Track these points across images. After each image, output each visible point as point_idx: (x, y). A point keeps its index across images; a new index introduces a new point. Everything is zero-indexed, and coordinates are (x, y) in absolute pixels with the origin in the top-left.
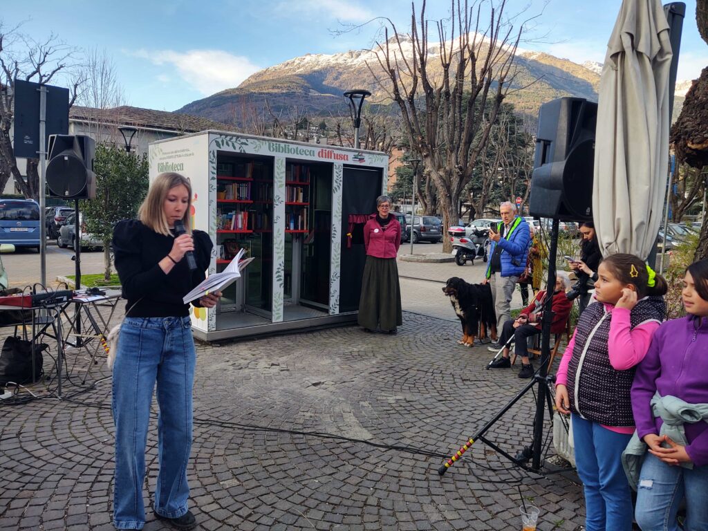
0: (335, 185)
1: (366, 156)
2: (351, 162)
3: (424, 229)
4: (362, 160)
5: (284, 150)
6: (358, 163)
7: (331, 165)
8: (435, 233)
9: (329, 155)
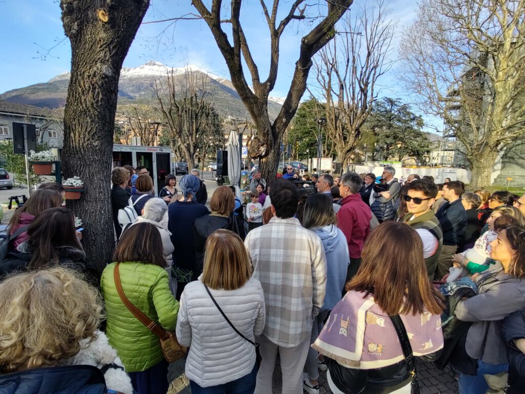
0: (153, 160)
1: (164, 149)
2: (158, 152)
3: (178, 169)
4: (162, 151)
5: (135, 149)
6: (161, 152)
7: (151, 154)
8: (183, 170)
9: (151, 150)
